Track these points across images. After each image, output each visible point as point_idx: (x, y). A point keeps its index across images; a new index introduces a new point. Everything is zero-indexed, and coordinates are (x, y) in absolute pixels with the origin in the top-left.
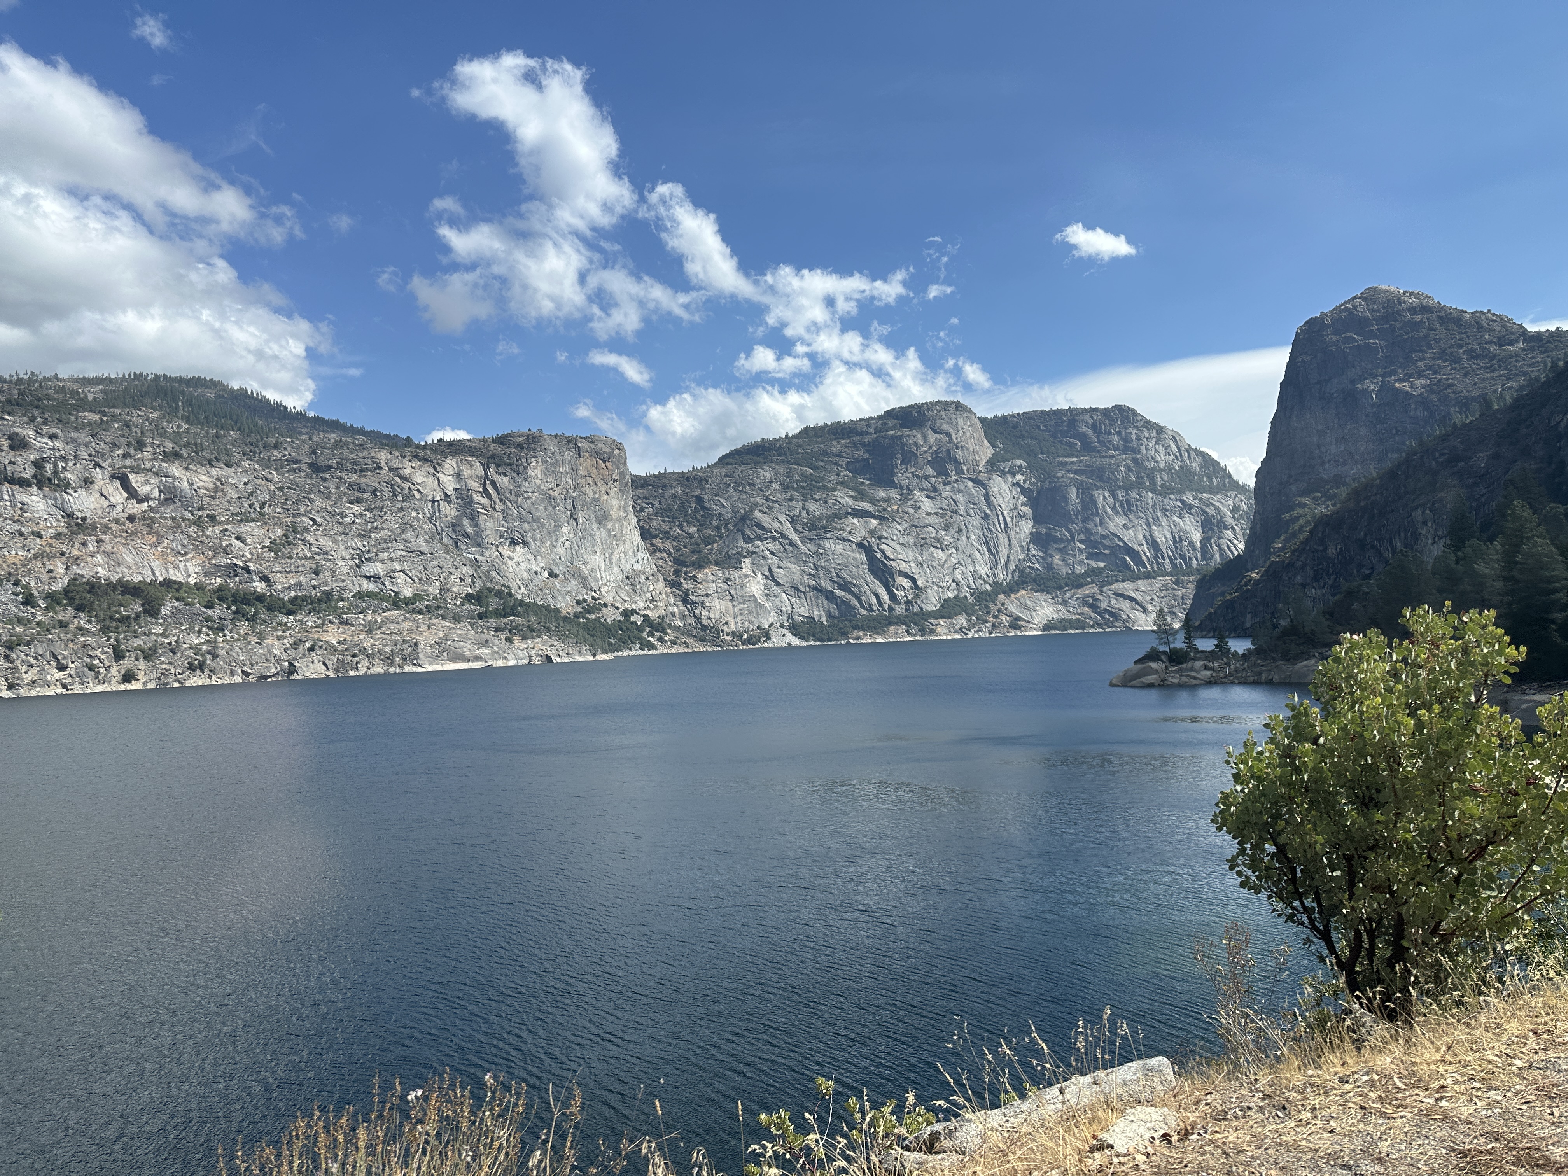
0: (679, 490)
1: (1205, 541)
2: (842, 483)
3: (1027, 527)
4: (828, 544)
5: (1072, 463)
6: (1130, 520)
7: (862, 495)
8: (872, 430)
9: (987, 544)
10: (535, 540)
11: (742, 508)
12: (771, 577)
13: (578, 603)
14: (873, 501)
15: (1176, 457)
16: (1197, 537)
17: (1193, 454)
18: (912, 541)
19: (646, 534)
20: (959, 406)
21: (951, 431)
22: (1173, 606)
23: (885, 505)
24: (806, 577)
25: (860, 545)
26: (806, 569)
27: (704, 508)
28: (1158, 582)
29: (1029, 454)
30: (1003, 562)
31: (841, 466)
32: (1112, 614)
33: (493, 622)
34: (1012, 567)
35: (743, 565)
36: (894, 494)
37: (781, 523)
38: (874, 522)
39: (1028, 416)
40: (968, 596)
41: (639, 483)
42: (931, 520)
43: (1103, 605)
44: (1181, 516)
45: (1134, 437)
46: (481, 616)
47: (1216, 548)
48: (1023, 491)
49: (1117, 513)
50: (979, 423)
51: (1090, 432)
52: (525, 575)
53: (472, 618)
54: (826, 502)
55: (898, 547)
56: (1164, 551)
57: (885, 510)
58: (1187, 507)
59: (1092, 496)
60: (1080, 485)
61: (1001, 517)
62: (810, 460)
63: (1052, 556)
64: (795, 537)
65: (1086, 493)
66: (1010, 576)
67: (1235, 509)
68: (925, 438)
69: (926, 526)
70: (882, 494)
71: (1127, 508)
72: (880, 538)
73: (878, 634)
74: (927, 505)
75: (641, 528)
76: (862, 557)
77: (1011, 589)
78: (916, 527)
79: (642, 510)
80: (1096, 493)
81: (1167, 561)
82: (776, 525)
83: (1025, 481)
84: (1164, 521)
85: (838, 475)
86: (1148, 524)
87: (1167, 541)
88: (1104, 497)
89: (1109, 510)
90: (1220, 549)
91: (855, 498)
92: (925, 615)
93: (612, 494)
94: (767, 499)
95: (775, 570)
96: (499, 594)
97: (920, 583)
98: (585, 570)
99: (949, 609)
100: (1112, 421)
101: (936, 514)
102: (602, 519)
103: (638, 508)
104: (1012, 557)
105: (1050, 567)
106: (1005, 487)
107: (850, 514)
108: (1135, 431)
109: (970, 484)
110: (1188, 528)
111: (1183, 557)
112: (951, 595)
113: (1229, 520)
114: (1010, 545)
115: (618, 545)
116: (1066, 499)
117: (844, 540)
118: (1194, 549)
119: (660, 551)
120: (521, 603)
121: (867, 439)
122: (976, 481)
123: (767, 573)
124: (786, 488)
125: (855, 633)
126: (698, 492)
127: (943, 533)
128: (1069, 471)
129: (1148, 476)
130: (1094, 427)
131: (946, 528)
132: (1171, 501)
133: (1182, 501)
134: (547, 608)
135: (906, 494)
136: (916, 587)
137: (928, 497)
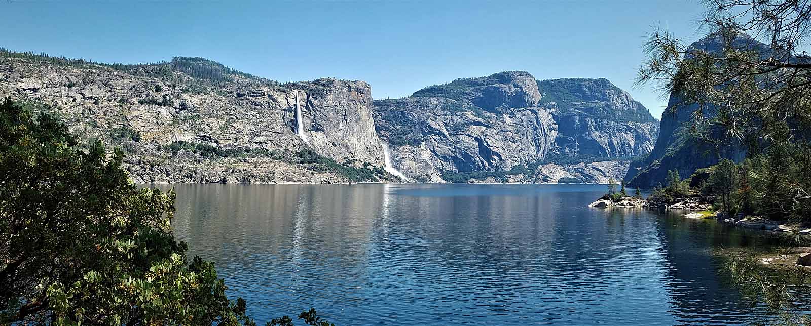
0: (394, 108)
1: (636, 145)
2: (470, 108)
3: (554, 134)
4: (461, 137)
5: (578, 105)
6: (602, 134)
7: (478, 115)
8: (485, 83)
9: (535, 141)
10: (327, 129)
11: (423, 118)
12: (434, 151)
13: (344, 158)
14: (484, 118)
15: (626, 104)
16: (632, 143)
17: (634, 103)
18: (500, 137)
19: (377, 129)
20: (527, 74)
21: (523, 86)
22: (618, 174)
23: (489, 120)
24: (450, 152)
25: (476, 139)
26: (451, 148)
27: (404, 117)
28: (612, 163)
29: (558, 99)
30: (542, 150)
31: (470, 100)
32: (590, 177)
33: (306, 165)
34: (546, 153)
35: (421, 145)
36: (494, 115)
37: (440, 125)
38: (484, 128)
39: (559, 81)
40: (525, 165)
41: (376, 103)
42: (510, 128)
43: (586, 172)
44: (626, 133)
45: (607, 94)
46: (301, 162)
47: (640, 149)
48: (554, 117)
49: (596, 130)
50: (536, 83)
51: (587, 90)
52: (322, 145)
53: (298, 163)
54: (462, 117)
55: (494, 140)
56: (617, 148)
57: (489, 122)
58: (629, 129)
59: (586, 121)
60: (580, 115)
61: (543, 129)
62: (456, 96)
63: (565, 149)
64: (446, 133)
65: (583, 119)
66: (545, 157)
67: (651, 131)
68: (510, 88)
69: (508, 131)
70: (488, 114)
71: (601, 128)
72: (486, 136)
73: (482, 181)
74: (509, 121)
75: (376, 125)
76: (477, 144)
77: (544, 163)
78: (503, 131)
79: (376, 117)
80: (587, 120)
81: (618, 153)
82: (438, 127)
83: (555, 112)
84: (617, 134)
85: (468, 104)
86: (610, 136)
87: (618, 144)
88: (591, 122)
89: (593, 128)
90: (643, 149)
91: (475, 116)
92: (504, 173)
93: (363, 108)
94: (435, 114)
95: (436, 148)
96: (310, 153)
97: (503, 158)
98: (349, 144)
99: (515, 171)
100: (598, 86)
101: (513, 125)
102: (358, 120)
103: (375, 115)
104: (546, 148)
105: (563, 154)
106: (546, 114)
107: (472, 123)
108: (608, 91)
109: (530, 112)
110: (628, 138)
111: (625, 152)
112: (517, 164)
113: (648, 135)
114: (546, 143)
115: (364, 133)
116: (574, 122)
117: (469, 135)
118: (630, 148)
119: (383, 136)
120: (319, 157)
121: (483, 87)
122: (532, 111)
123: (432, 150)
124: (443, 109)
125: (472, 180)
126: (402, 109)
127: (516, 135)
128: (576, 108)
129: (613, 113)
130: (589, 88)
131: (517, 133)
132: (622, 126)
133: (626, 125)
134: (330, 160)
135: (499, 115)
136: (500, 159)
137: (510, 117)
